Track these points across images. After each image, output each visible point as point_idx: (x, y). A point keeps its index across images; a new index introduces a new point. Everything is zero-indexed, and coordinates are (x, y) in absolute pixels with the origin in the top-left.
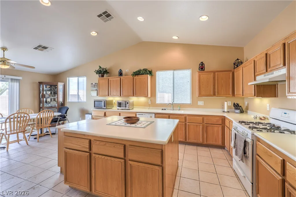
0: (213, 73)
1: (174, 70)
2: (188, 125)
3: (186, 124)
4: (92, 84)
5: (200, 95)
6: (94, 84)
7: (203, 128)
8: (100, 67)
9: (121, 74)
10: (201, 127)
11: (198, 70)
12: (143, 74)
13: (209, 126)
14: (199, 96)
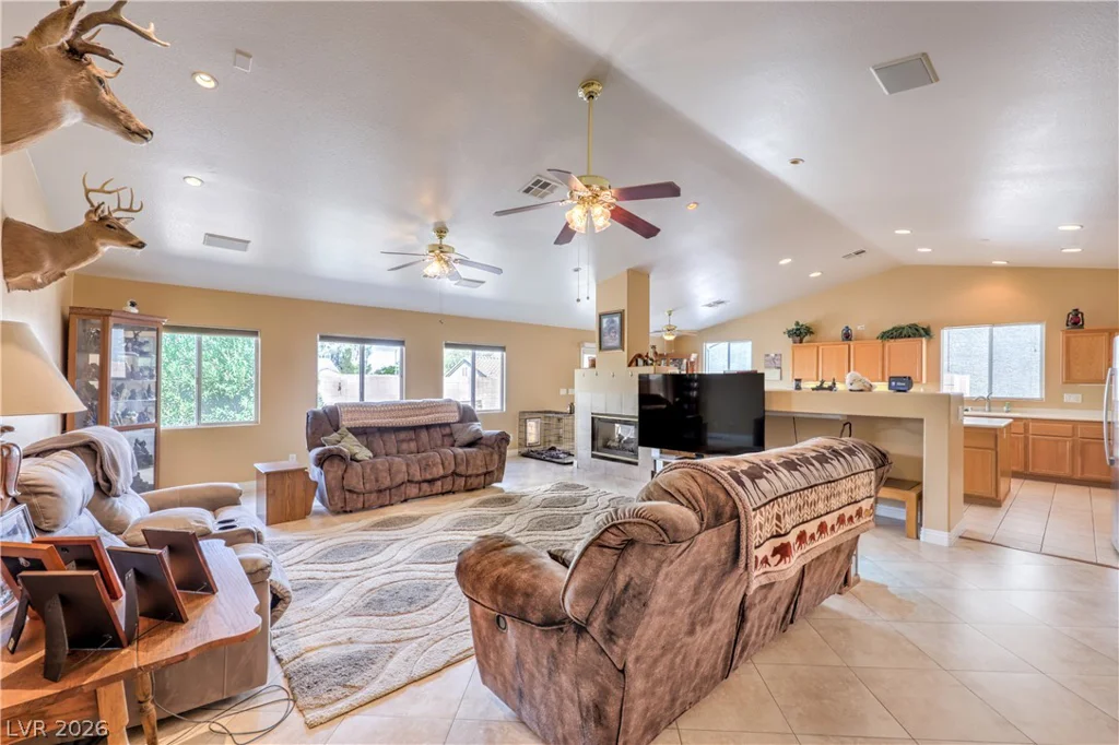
0: (1107, 334)
1: (993, 324)
2: (1033, 439)
3: (1026, 438)
4: (768, 355)
5: (1070, 379)
6: (773, 355)
7: (1073, 448)
8: (797, 324)
9: (847, 336)
10: (1068, 445)
11: (1066, 327)
12: (909, 337)
13: (1089, 443)
14: (1066, 383)
